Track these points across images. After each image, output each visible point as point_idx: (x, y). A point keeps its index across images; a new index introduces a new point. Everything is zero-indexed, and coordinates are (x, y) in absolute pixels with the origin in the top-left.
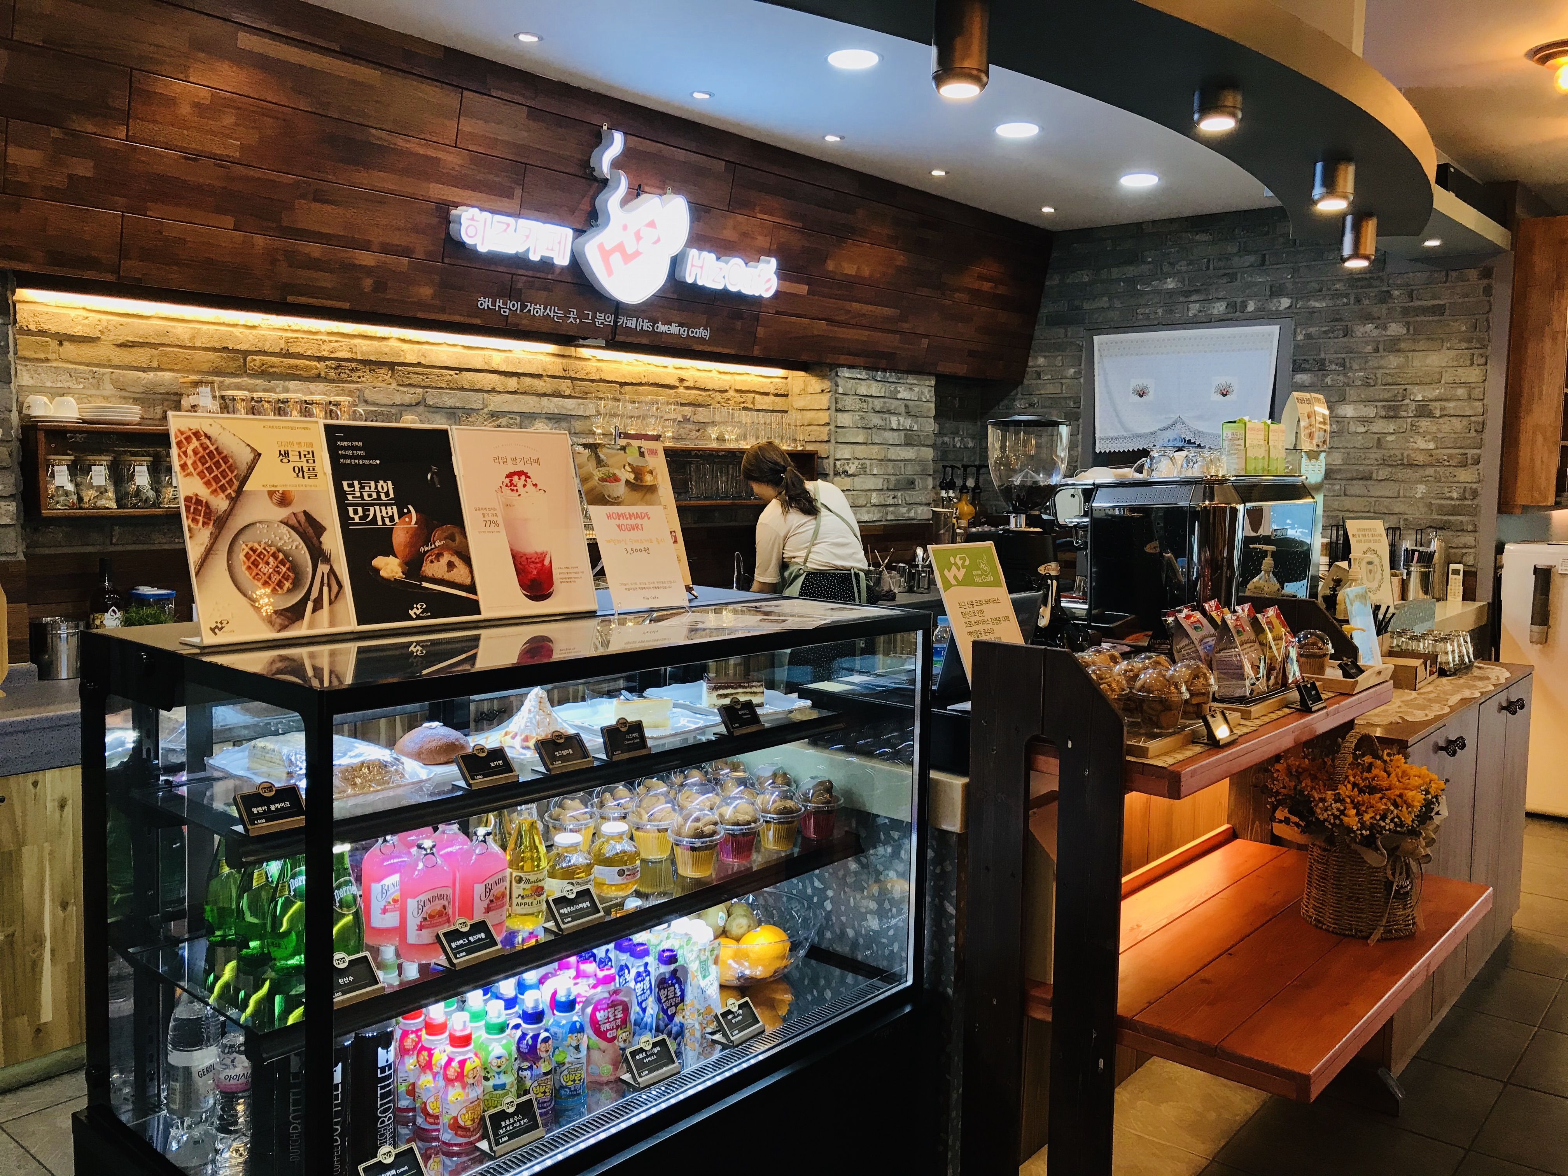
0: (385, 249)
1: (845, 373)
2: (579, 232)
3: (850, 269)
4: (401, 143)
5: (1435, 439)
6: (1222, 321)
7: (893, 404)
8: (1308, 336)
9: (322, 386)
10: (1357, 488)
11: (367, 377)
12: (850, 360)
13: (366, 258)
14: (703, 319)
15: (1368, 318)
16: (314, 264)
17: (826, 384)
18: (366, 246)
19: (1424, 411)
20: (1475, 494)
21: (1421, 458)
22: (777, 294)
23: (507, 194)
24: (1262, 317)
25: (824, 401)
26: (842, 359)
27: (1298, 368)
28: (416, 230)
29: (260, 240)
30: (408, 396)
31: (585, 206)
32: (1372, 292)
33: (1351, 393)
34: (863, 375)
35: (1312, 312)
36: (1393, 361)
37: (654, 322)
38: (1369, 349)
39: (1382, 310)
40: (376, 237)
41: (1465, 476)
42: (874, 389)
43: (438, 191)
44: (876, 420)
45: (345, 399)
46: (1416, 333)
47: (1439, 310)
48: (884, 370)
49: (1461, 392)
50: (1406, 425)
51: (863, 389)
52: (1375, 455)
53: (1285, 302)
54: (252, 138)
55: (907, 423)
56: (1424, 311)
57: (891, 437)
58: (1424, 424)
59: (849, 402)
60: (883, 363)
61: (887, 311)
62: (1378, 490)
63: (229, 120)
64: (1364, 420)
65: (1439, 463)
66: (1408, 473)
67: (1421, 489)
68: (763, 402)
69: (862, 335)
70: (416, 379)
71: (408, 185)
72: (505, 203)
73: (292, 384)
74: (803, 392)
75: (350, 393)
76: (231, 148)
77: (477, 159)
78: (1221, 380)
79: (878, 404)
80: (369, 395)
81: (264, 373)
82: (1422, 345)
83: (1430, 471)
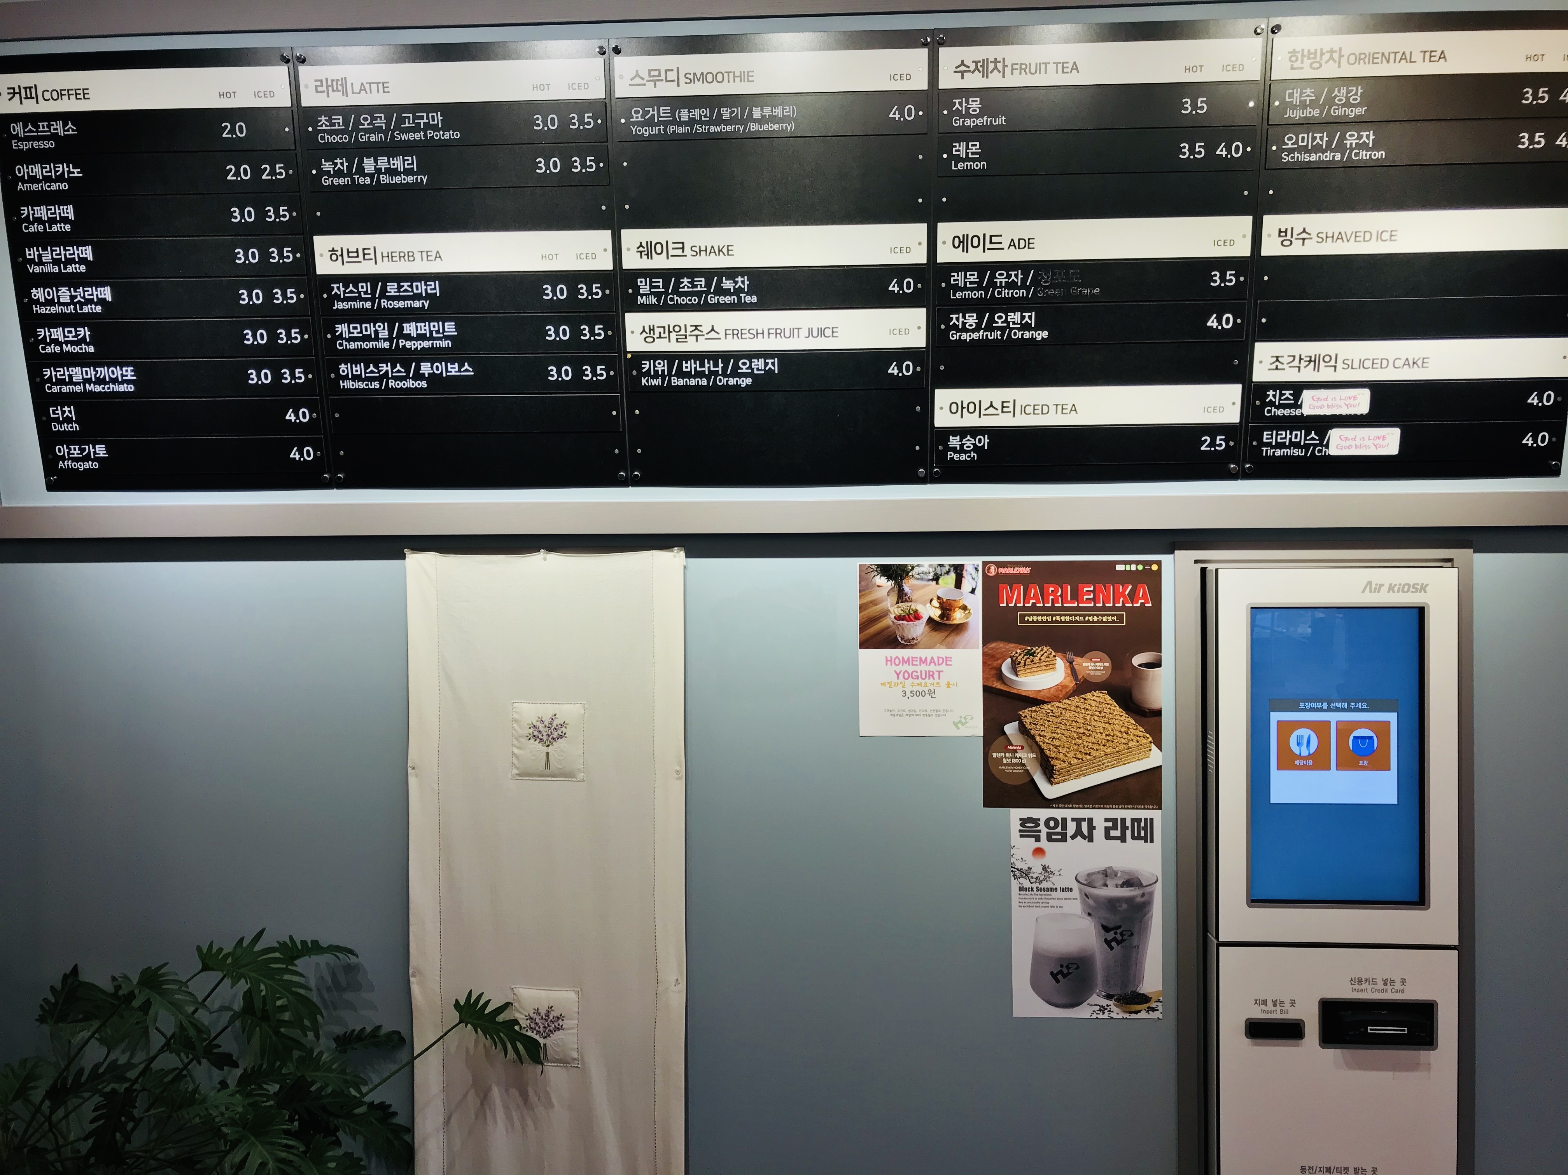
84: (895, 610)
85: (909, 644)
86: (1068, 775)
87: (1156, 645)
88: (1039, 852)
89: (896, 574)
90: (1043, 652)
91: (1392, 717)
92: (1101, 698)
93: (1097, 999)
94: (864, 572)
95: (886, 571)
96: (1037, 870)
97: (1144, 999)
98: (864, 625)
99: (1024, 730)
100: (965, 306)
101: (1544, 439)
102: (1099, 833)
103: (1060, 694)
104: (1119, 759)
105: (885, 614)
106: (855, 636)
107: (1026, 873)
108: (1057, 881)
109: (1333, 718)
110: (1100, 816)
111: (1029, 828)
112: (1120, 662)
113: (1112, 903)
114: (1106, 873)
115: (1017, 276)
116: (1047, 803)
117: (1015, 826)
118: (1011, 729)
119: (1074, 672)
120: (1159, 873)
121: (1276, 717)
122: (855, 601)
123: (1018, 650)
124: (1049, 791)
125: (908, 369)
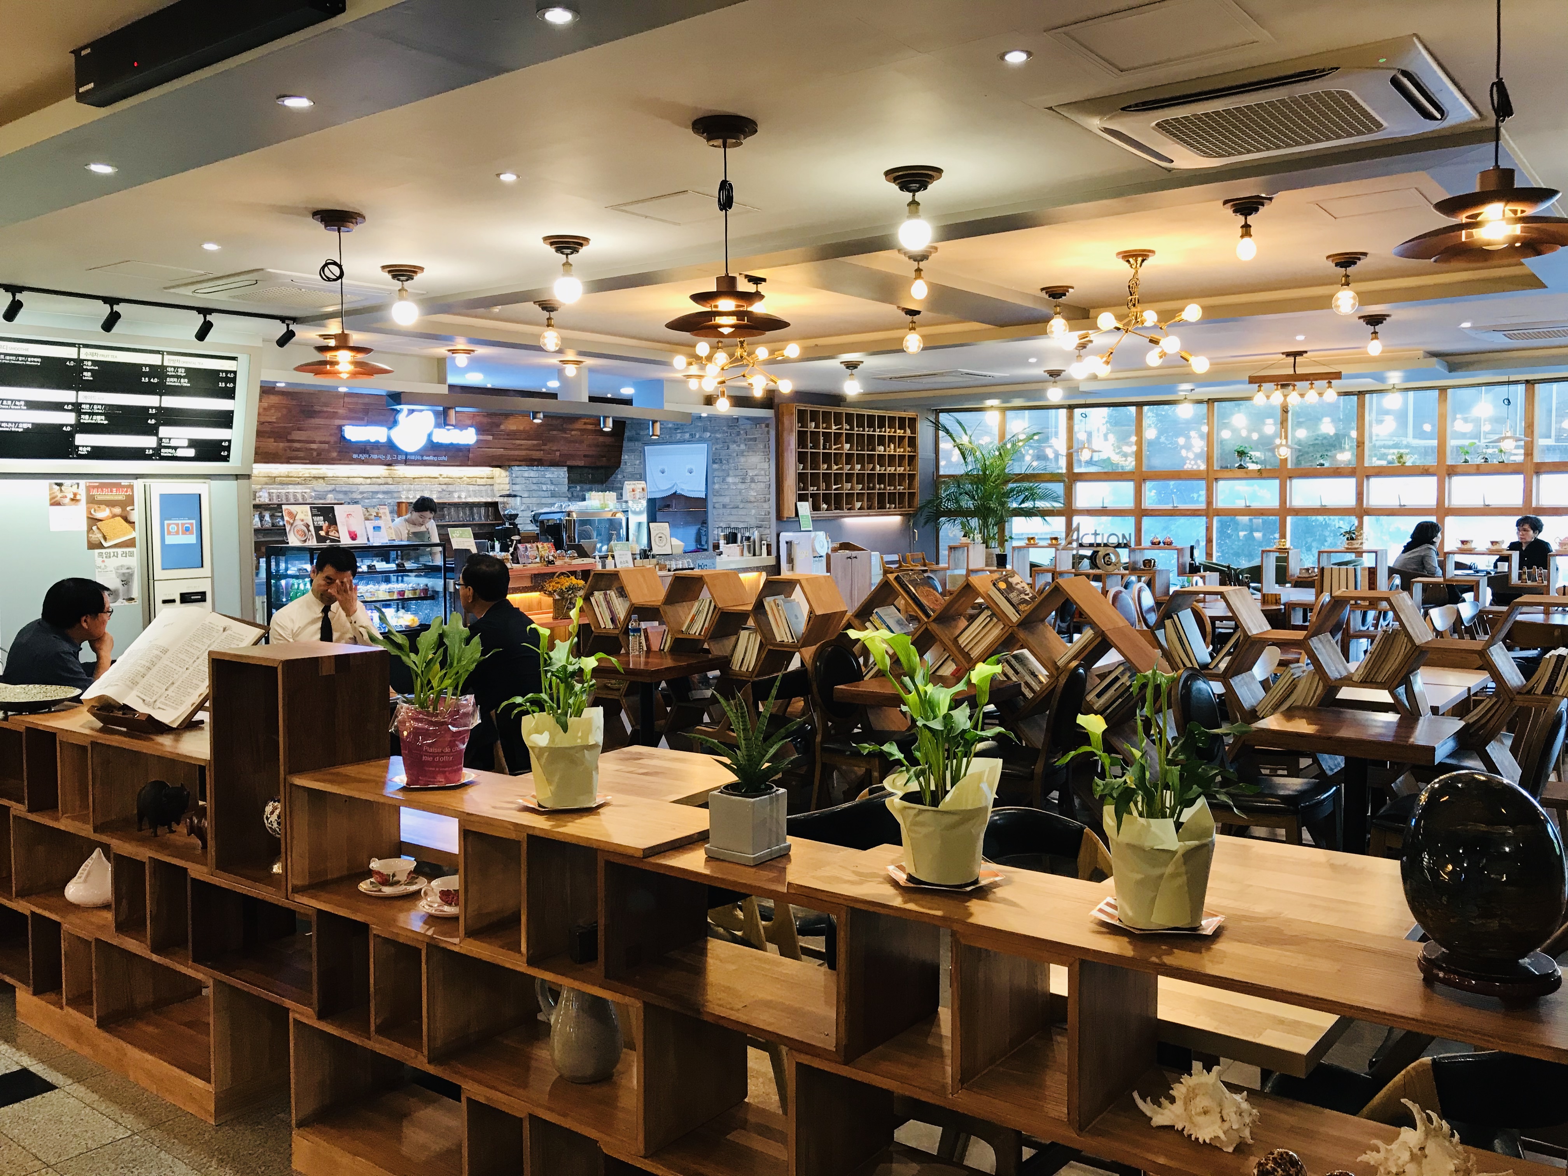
0: (321, 443)
1: (516, 468)
2: (390, 428)
3: (514, 428)
4: (325, 409)
5: (756, 491)
6: (689, 442)
7: (543, 480)
8: (716, 449)
9: (300, 486)
10: (734, 511)
11: (314, 482)
12: (518, 463)
13: (314, 446)
14: (444, 453)
15: (735, 442)
16: (298, 450)
17: (507, 473)
18: (314, 442)
19: (753, 481)
20: (769, 513)
21: (753, 499)
22: (478, 441)
23: (363, 419)
24: (701, 440)
25: (507, 480)
26: (513, 463)
27: (714, 462)
28: (331, 435)
29: (281, 445)
30: (330, 488)
31: (392, 419)
32: (735, 431)
33: (731, 473)
34: (526, 468)
35: (717, 439)
36: (742, 459)
37: (422, 456)
38: (735, 454)
39: (738, 439)
40: (318, 439)
41: (766, 505)
42: (532, 474)
43: (338, 422)
44: (535, 487)
45: (308, 491)
46: (749, 449)
47: (755, 439)
48: (537, 466)
49: (763, 472)
50: (747, 485)
51: (526, 474)
52: (739, 498)
53: (708, 434)
54: (280, 414)
55: (552, 488)
56: (751, 439)
57: (542, 494)
58: (753, 485)
59: (518, 480)
60: (536, 463)
61: (535, 442)
62: (741, 512)
63: (273, 411)
64: (735, 484)
65: (758, 501)
66: (750, 505)
67: (753, 511)
68: (480, 481)
69: (523, 453)
70: (332, 482)
71: (327, 422)
72: (362, 423)
73: (290, 486)
74: (500, 476)
75: (309, 488)
76: (273, 419)
77: (350, 410)
78: (689, 467)
79: (535, 481)
80: (316, 489)
81: (282, 484)
82: (751, 453)
83: (755, 504)
84: (60, 495)
85: (64, 505)
86: (111, 540)
87: (133, 505)
88: (103, 561)
89: (60, 485)
90: (103, 507)
91: (194, 521)
92: (120, 518)
93: (120, 600)
94: (50, 484)
95: (57, 484)
96: (103, 566)
97: (133, 599)
98: (51, 499)
99: (98, 528)
100: (85, 413)
101: (226, 453)
102: (120, 555)
103: (108, 518)
104: (124, 535)
105: (56, 496)
106: (48, 503)
107: (100, 567)
108: (108, 569)
109: (180, 522)
110: (120, 551)
111: (100, 555)
112: (124, 509)
113: (124, 574)
114: (122, 566)
115: (100, 407)
116: (105, 548)
117: (96, 555)
118: (94, 528)
119: (111, 512)
120: (136, 565)
121: (166, 522)
122: (48, 493)
123: (96, 506)
124: (105, 544)
125: (69, 429)
